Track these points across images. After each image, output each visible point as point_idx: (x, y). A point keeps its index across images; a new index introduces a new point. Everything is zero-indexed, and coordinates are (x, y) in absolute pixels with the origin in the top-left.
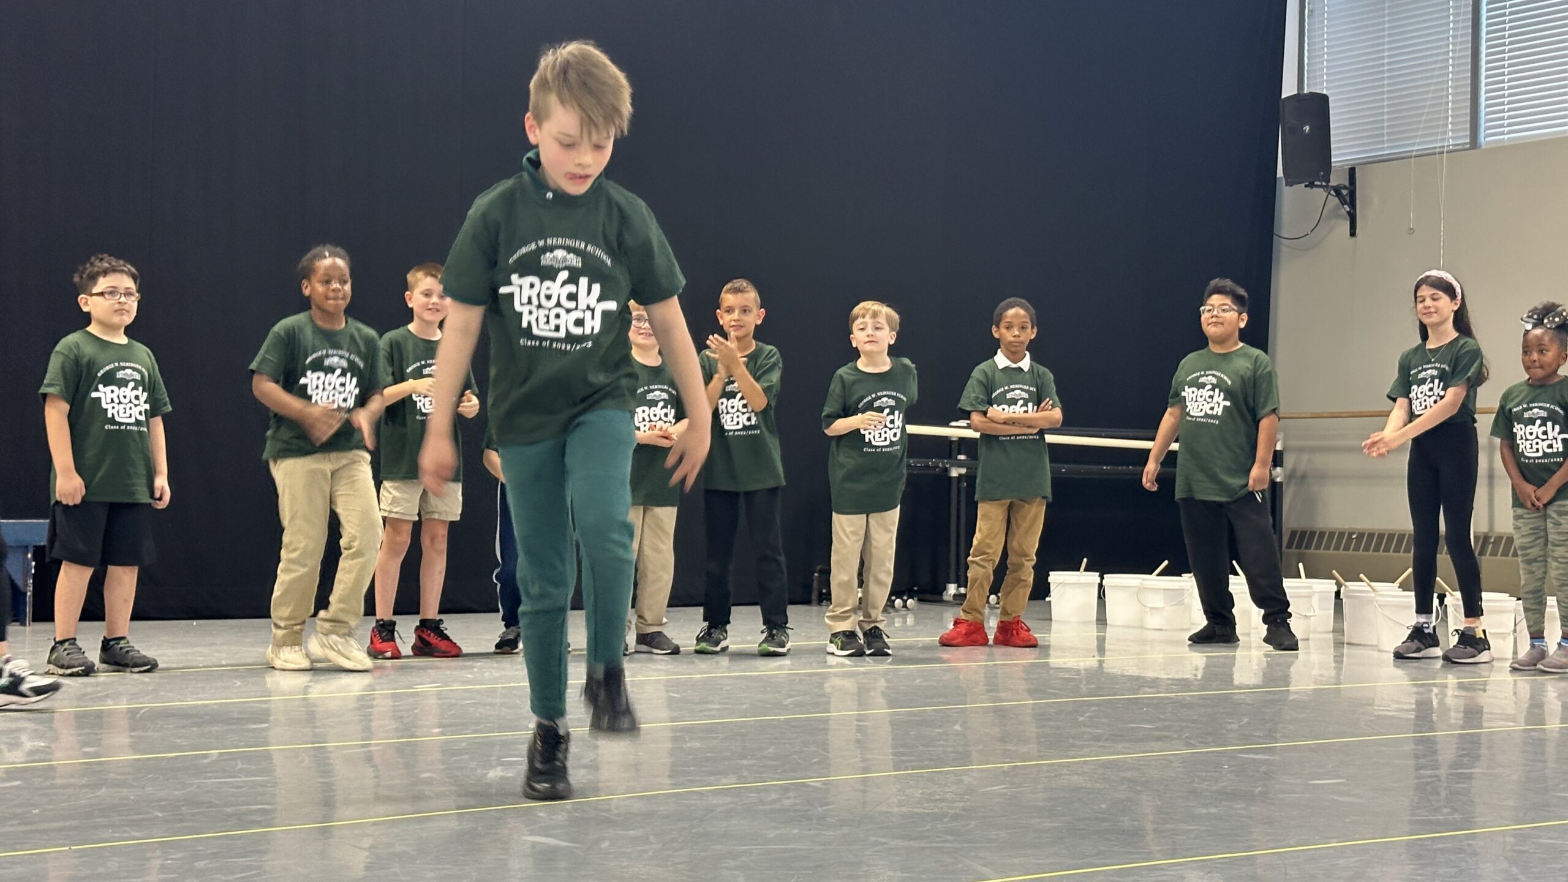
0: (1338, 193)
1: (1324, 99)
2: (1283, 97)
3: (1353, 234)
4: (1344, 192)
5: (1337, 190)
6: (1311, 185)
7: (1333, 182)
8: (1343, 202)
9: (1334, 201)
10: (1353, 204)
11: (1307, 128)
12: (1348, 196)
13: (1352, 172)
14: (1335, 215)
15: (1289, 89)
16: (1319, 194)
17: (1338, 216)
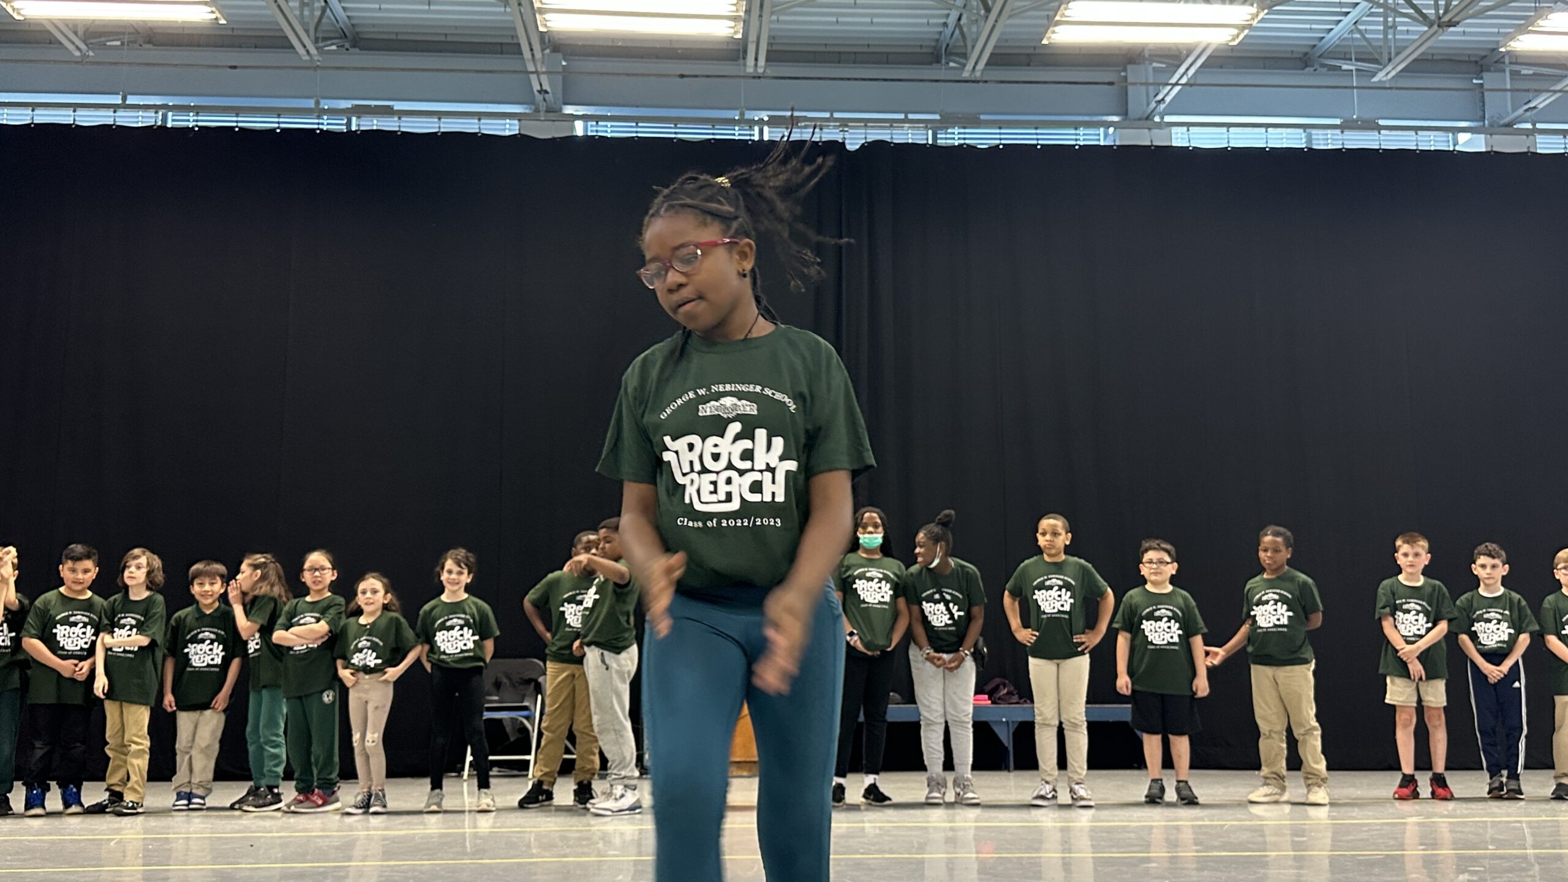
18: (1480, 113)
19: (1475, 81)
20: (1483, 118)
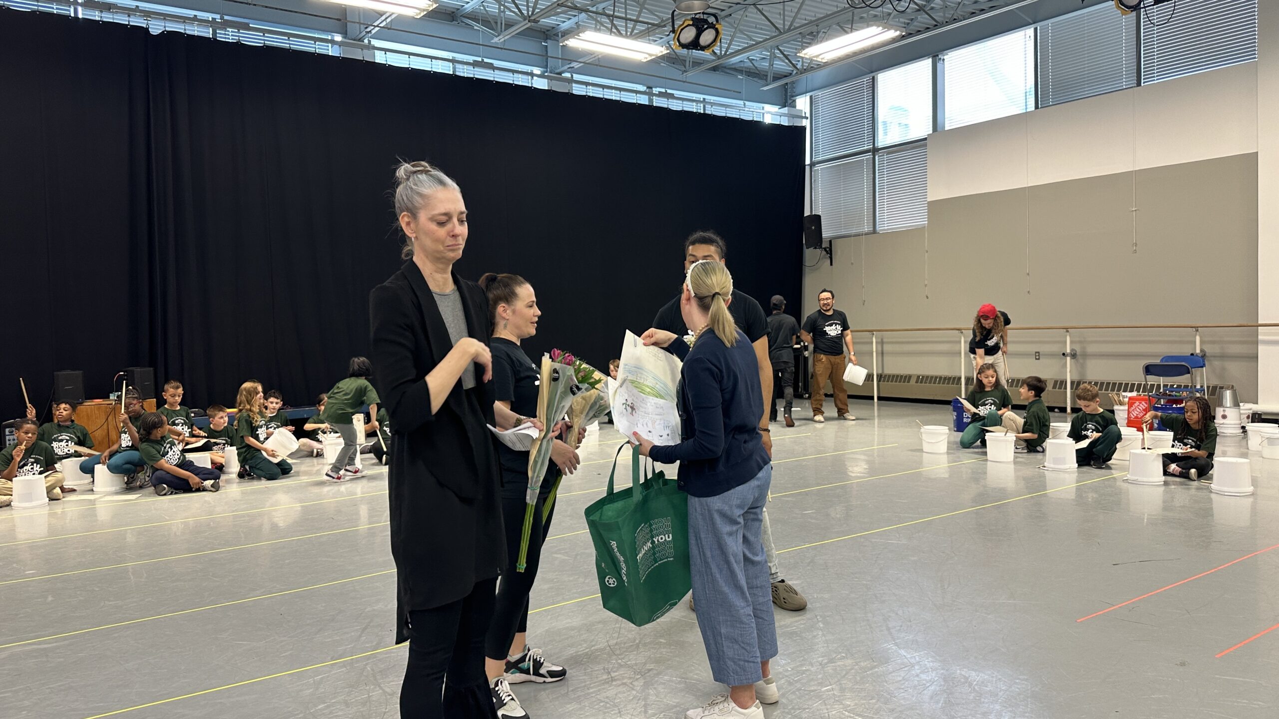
0: (826, 250)
1: (819, 217)
2: (805, 215)
3: (831, 264)
4: (828, 249)
5: (825, 249)
6: (816, 248)
7: (823, 247)
8: (827, 253)
9: (824, 252)
10: (831, 254)
11: (813, 228)
12: (829, 251)
13: (830, 242)
14: (824, 257)
15: (807, 213)
16: (818, 251)
17: (826, 258)
18: (545, 63)
19: (543, 44)
20: (546, 67)
